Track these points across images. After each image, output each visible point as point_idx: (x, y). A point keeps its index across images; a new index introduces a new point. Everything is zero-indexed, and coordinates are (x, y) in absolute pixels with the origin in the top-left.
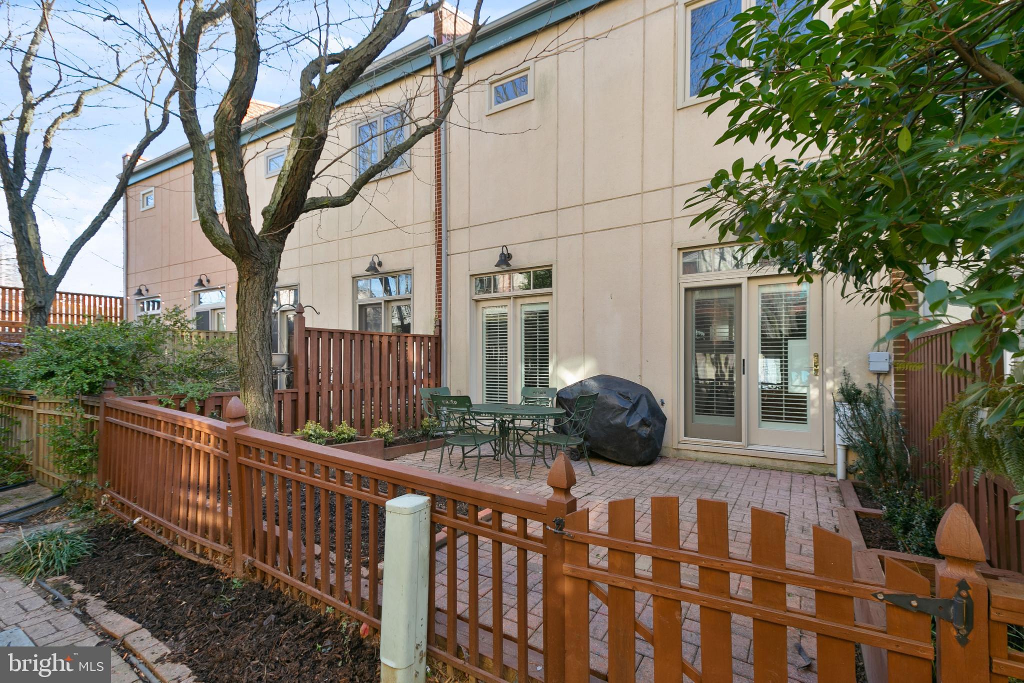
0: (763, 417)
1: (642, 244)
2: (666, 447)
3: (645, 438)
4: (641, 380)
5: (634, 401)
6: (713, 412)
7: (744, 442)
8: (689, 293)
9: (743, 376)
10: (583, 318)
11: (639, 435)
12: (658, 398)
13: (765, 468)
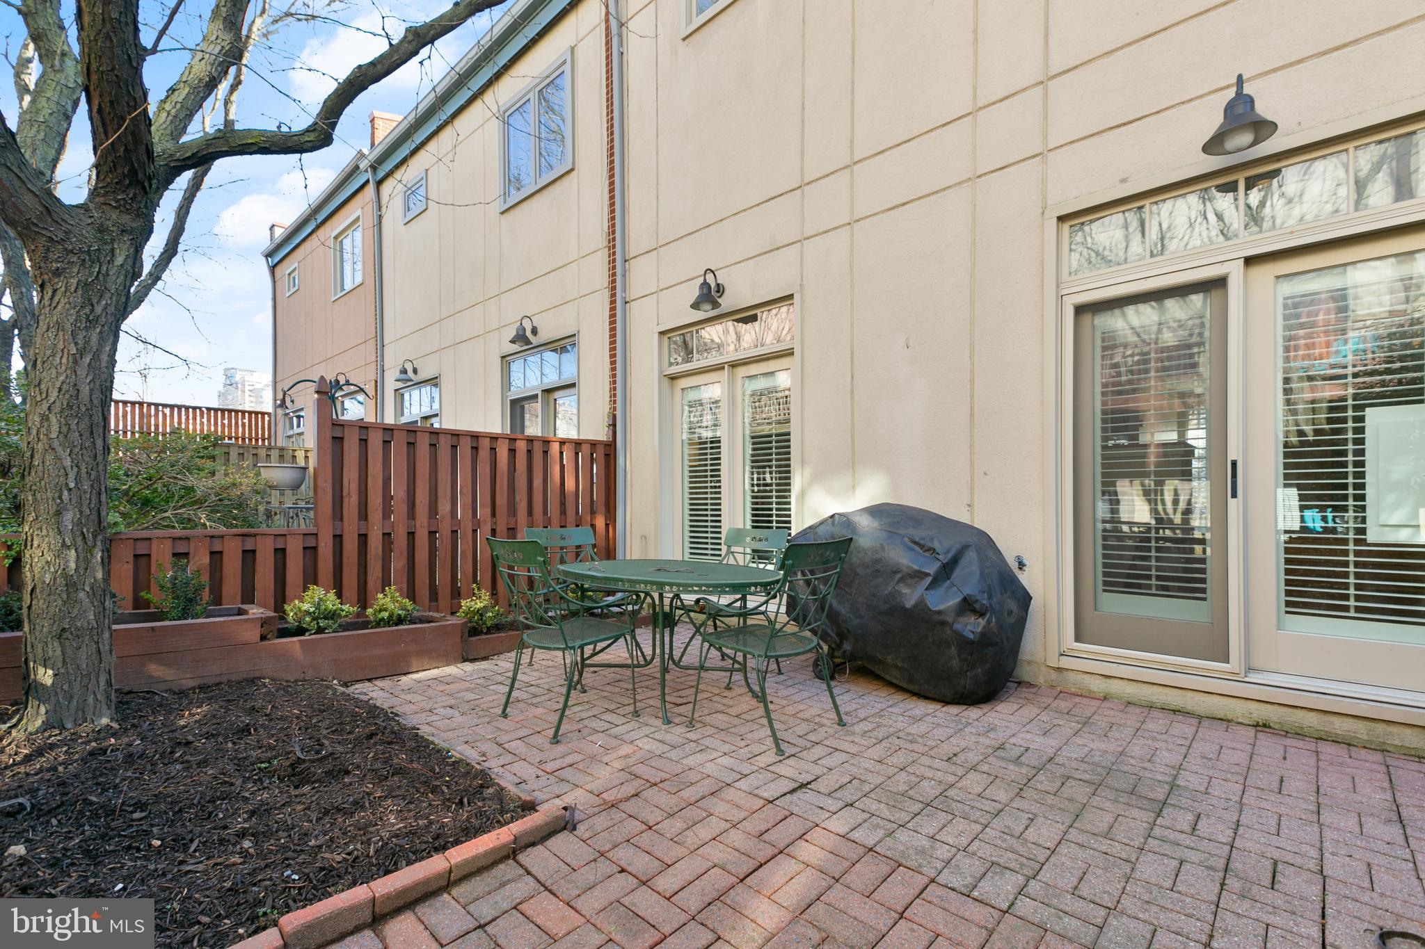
0: (1288, 604)
1: (974, 222)
2: (1029, 662)
3: (972, 643)
4: (972, 514)
5: (946, 558)
6: (1149, 587)
7: (1236, 662)
8: (1087, 318)
9: (1232, 502)
10: (852, 392)
11: (958, 634)
12: (1010, 552)
13: (1300, 734)
